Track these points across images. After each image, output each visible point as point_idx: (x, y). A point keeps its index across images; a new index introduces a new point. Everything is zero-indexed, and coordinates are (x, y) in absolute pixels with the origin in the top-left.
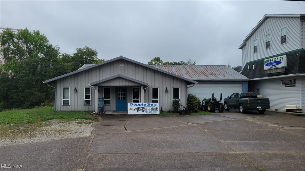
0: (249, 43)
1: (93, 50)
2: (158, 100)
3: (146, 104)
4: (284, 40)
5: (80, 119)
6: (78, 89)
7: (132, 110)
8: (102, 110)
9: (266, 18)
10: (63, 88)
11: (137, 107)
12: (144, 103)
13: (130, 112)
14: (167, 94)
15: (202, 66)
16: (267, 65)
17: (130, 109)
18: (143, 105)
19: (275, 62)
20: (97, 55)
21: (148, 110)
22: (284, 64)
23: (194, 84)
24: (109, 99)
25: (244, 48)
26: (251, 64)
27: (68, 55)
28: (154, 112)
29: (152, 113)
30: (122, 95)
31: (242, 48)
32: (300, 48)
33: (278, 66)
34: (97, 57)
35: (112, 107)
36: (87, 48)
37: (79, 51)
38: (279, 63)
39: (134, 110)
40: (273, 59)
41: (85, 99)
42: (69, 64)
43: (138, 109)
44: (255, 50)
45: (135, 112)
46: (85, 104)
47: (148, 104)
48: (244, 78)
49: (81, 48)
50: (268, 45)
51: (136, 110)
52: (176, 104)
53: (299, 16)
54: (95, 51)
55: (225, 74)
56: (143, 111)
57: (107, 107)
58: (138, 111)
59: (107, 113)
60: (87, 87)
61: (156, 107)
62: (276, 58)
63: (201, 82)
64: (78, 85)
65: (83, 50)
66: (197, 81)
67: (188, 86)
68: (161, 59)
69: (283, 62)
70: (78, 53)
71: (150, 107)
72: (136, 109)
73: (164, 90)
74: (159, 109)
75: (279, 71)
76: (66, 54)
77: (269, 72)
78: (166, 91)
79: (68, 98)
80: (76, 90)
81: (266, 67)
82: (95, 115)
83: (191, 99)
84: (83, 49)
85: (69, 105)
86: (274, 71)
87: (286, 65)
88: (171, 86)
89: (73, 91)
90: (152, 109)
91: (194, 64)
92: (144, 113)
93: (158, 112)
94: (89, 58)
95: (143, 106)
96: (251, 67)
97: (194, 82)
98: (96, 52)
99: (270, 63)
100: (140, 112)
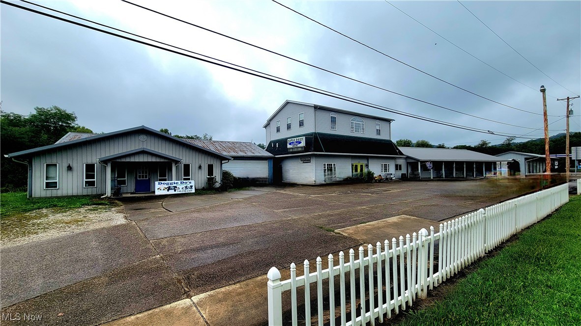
0: (272, 123)
1: (69, 112)
2: (190, 177)
3: (179, 182)
4: (301, 124)
5: (88, 205)
6: (74, 166)
7: (161, 190)
8: (117, 192)
9: (287, 103)
10: (45, 165)
11: (167, 186)
12: (176, 182)
13: (157, 193)
14: (200, 171)
15: (229, 142)
16: (290, 144)
17: (159, 189)
18: (174, 183)
19: (297, 142)
20: (75, 119)
21: (181, 189)
22: (303, 144)
23: (229, 160)
24: (125, 178)
25: (268, 127)
26: (275, 142)
27: (20, 117)
28: (188, 191)
29: (186, 192)
30: (143, 173)
31: (265, 127)
32: (314, 132)
33: (299, 145)
34: (76, 122)
35: (129, 188)
36: (56, 108)
37: (41, 112)
38: (300, 143)
39: (164, 190)
40: (295, 139)
41: (86, 179)
42: (23, 129)
43: (169, 189)
44: (278, 130)
45: (166, 192)
46: (86, 186)
47: (181, 182)
48: (270, 155)
49: (46, 108)
50: (289, 127)
51: (167, 190)
52: (211, 181)
53: (313, 105)
54: (72, 114)
55: (253, 151)
56: (175, 191)
57: (124, 188)
58: (168, 190)
59: (124, 195)
60: (89, 162)
61: (191, 185)
62: (297, 138)
63: (236, 158)
64: (72, 160)
65: (49, 111)
66: (233, 157)
67: (223, 162)
68: (169, 132)
69: (302, 142)
70: (40, 114)
71: (184, 186)
72: (166, 188)
73: (197, 166)
74: (193, 188)
75: (300, 149)
76: (14, 114)
77: (291, 150)
78: (199, 167)
79: (55, 178)
80: (70, 168)
81: (289, 146)
82: (107, 198)
83: (226, 175)
84: (49, 109)
85: (58, 188)
86: (295, 150)
87: (305, 145)
88: (205, 162)
89: (65, 168)
90: (186, 187)
91: (211, 139)
92: (176, 192)
93: (193, 191)
94: (60, 124)
95: (175, 185)
96: (275, 145)
97: (230, 158)
98: (74, 116)
99: (293, 143)
100: (172, 192)
